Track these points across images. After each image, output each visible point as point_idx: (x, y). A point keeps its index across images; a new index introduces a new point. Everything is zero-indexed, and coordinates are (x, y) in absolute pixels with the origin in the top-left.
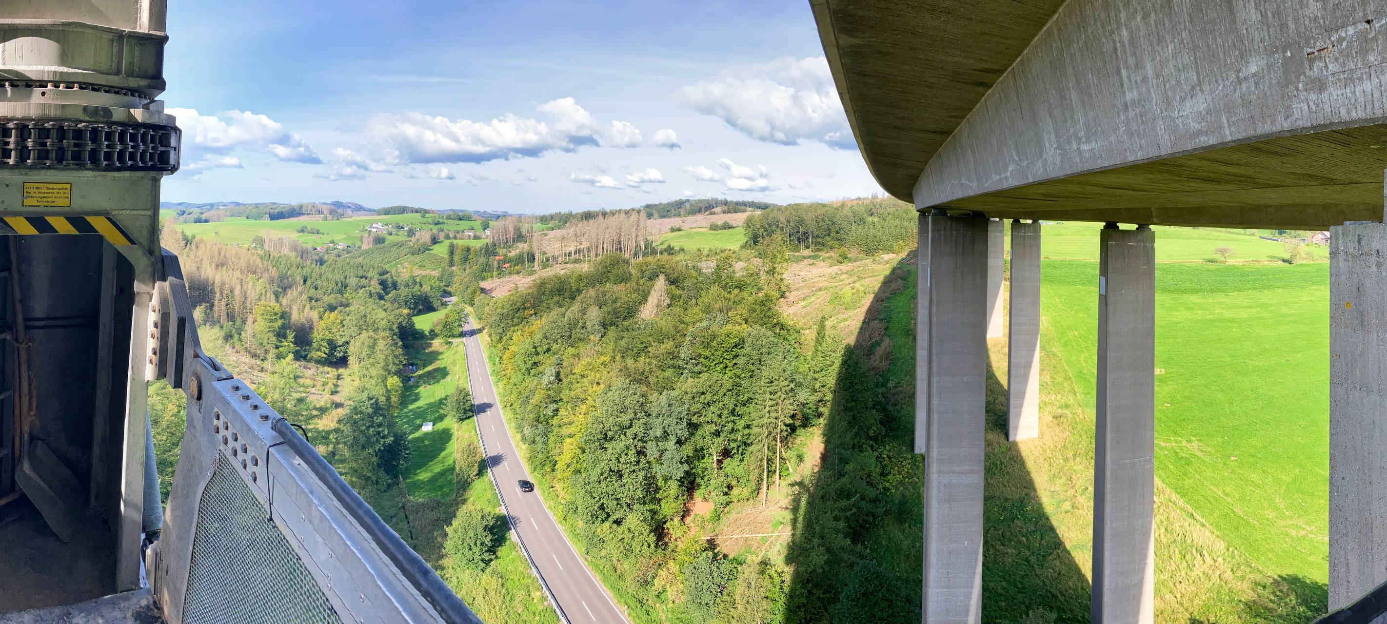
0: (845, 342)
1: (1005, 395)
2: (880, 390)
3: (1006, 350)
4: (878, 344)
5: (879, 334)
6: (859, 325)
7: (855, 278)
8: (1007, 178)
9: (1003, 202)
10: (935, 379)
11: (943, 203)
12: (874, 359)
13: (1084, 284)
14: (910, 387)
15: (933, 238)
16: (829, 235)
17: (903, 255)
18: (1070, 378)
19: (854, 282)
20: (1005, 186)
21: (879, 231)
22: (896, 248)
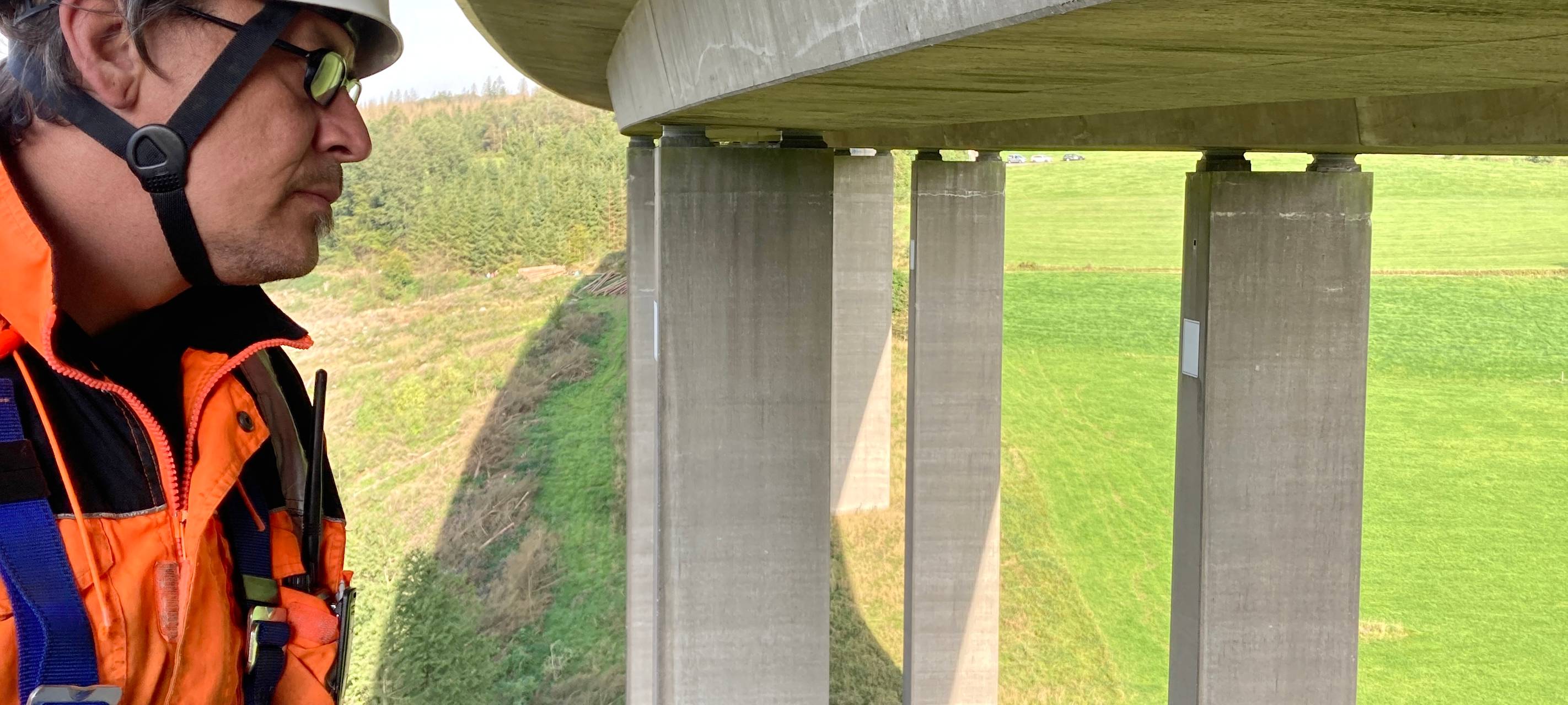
0: (406, 547)
1: (896, 687)
2: (519, 685)
3: (900, 549)
4: (511, 542)
5: (515, 515)
6: (451, 487)
7: (435, 343)
8: (852, 31)
9: (862, 102)
10: (677, 638)
11: (690, 109)
12: (500, 589)
13: (1145, 346)
14: (613, 668)
15: (666, 212)
16: (350, 213)
17: (586, 268)
18: (1096, 638)
19: (434, 357)
20: (850, 55)
21: (510, 194)
22: (564, 246)
